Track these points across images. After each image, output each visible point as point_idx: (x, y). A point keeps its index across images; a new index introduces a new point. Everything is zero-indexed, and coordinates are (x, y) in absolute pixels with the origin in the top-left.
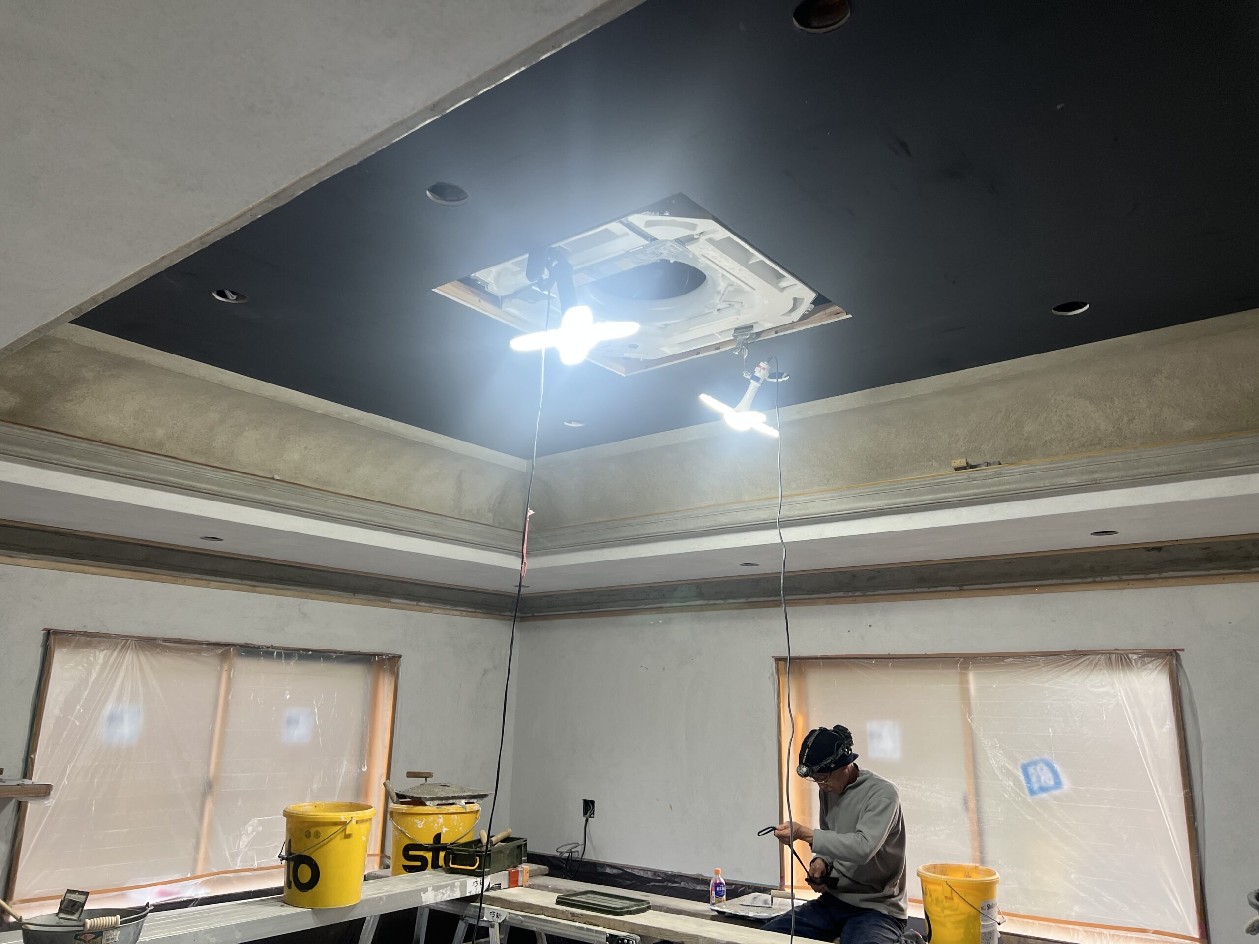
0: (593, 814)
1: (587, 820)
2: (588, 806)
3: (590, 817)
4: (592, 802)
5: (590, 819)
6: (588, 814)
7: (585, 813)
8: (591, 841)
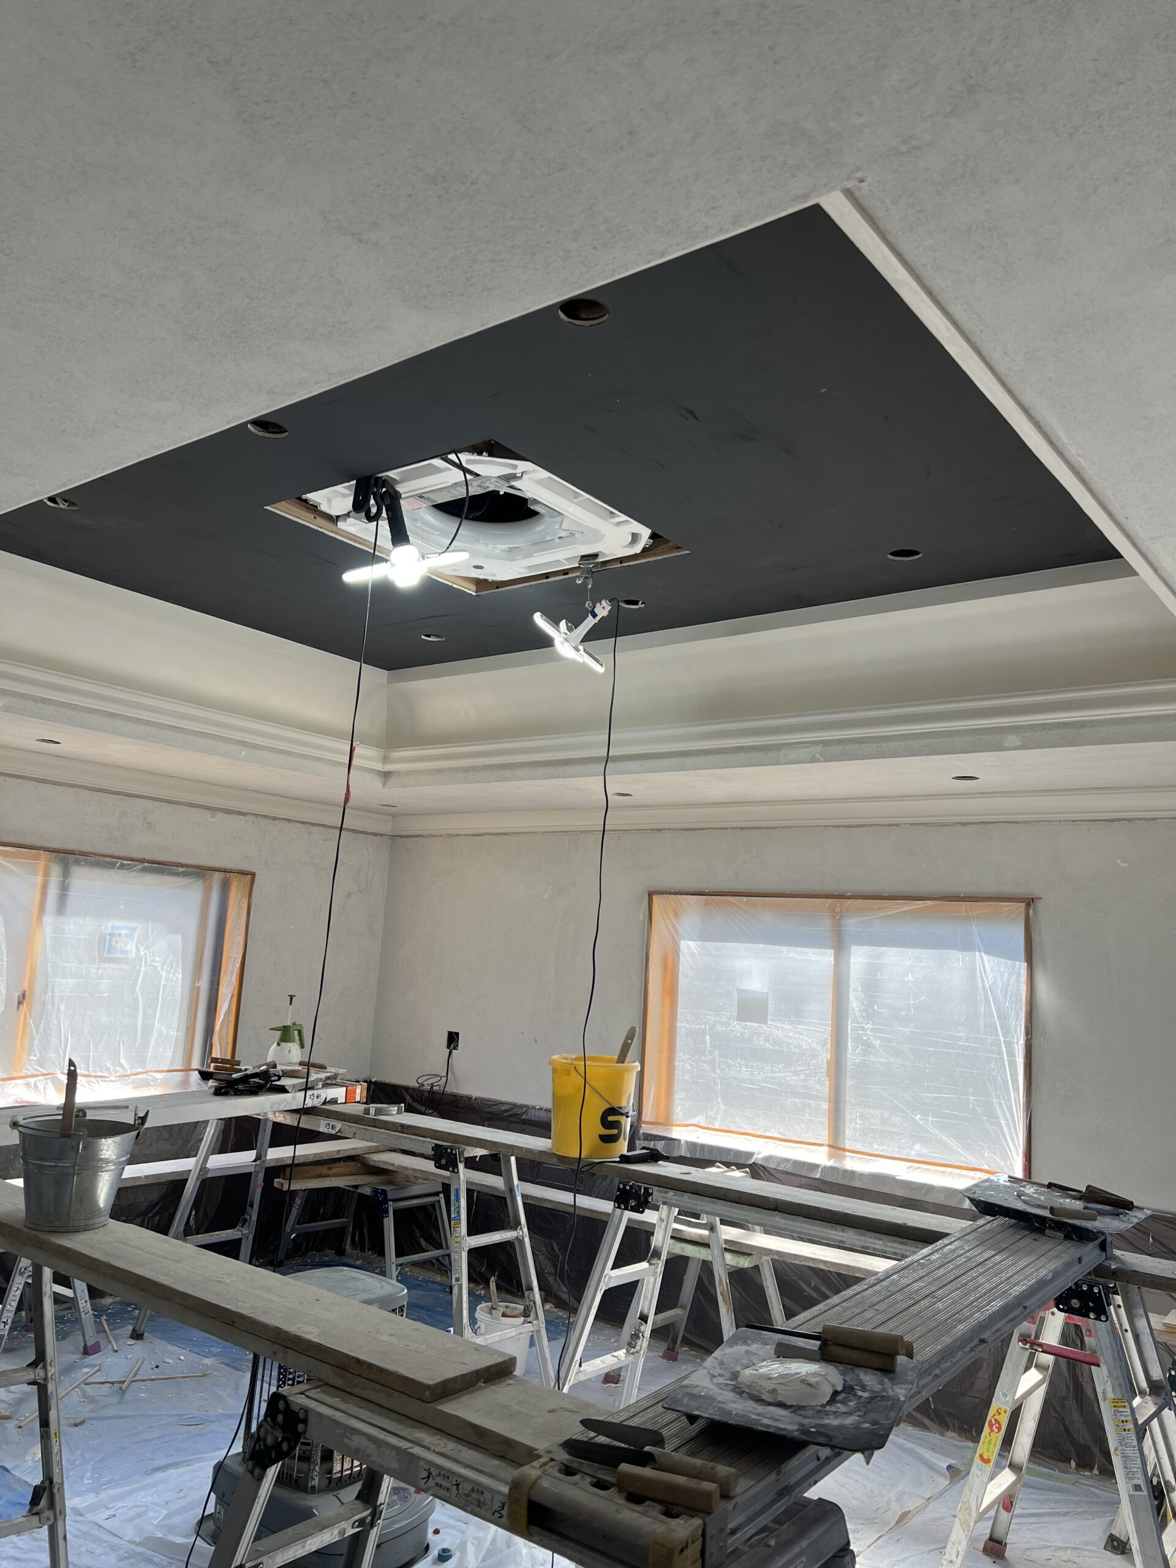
0: (457, 1046)
1: (450, 1053)
2: (453, 1039)
3: (455, 1049)
4: (457, 1034)
5: (454, 1051)
6: (452, 1046)
7: (448, 1046)
8: (453, 1074)
